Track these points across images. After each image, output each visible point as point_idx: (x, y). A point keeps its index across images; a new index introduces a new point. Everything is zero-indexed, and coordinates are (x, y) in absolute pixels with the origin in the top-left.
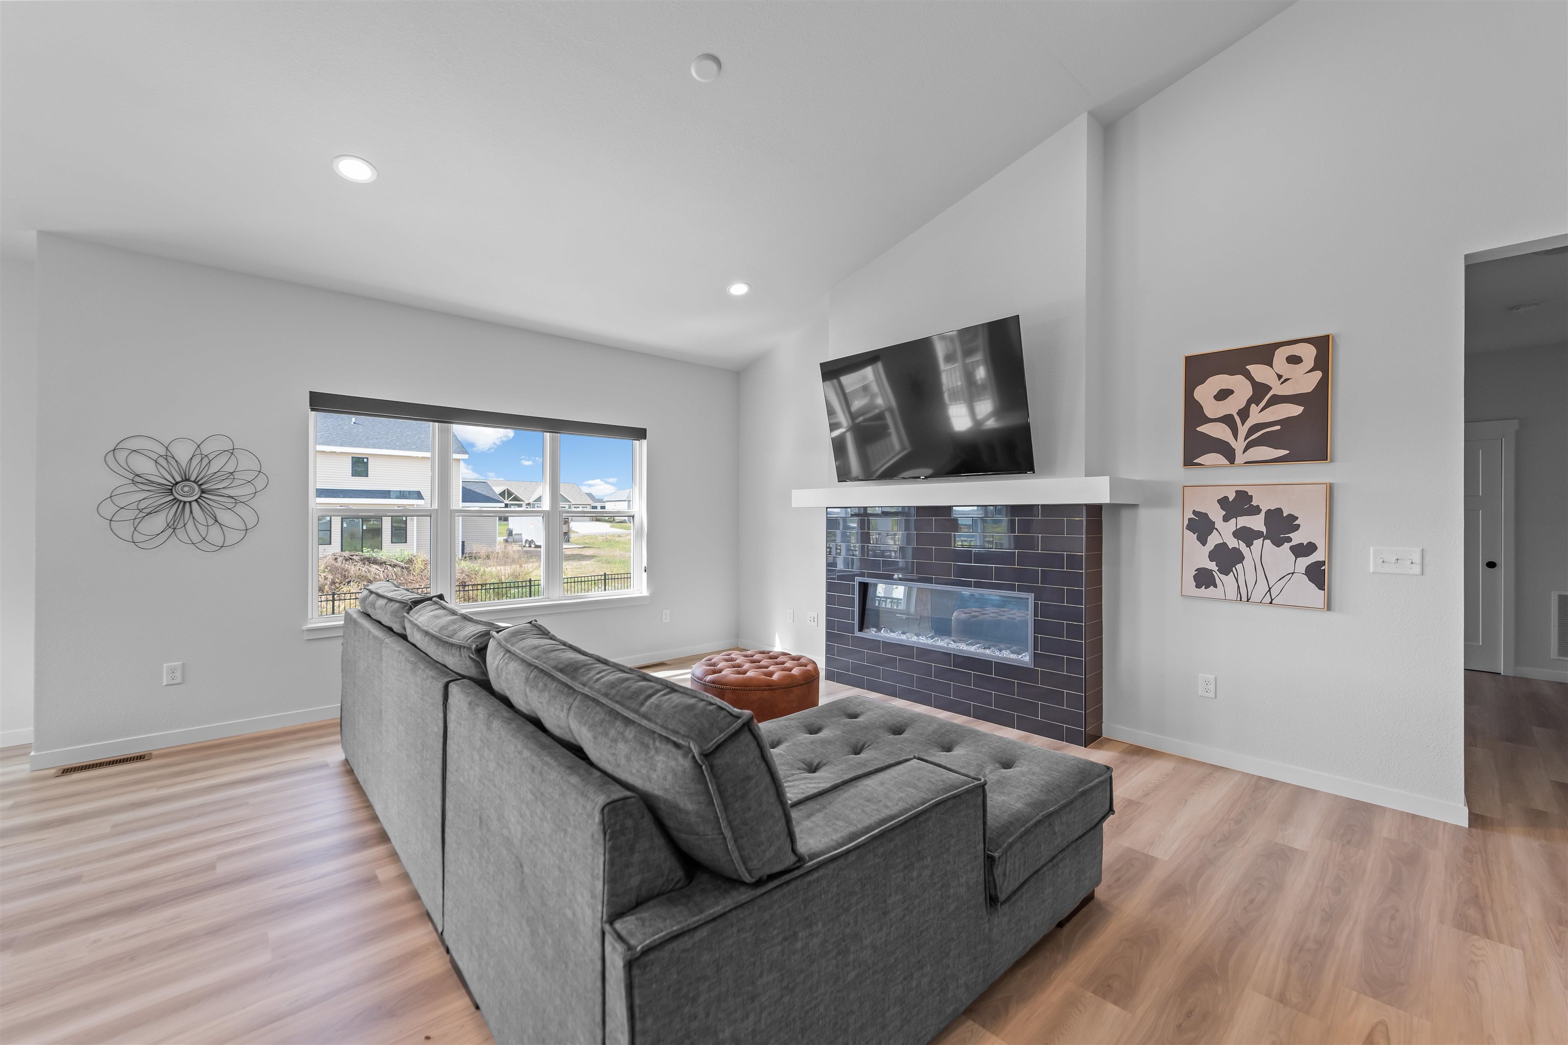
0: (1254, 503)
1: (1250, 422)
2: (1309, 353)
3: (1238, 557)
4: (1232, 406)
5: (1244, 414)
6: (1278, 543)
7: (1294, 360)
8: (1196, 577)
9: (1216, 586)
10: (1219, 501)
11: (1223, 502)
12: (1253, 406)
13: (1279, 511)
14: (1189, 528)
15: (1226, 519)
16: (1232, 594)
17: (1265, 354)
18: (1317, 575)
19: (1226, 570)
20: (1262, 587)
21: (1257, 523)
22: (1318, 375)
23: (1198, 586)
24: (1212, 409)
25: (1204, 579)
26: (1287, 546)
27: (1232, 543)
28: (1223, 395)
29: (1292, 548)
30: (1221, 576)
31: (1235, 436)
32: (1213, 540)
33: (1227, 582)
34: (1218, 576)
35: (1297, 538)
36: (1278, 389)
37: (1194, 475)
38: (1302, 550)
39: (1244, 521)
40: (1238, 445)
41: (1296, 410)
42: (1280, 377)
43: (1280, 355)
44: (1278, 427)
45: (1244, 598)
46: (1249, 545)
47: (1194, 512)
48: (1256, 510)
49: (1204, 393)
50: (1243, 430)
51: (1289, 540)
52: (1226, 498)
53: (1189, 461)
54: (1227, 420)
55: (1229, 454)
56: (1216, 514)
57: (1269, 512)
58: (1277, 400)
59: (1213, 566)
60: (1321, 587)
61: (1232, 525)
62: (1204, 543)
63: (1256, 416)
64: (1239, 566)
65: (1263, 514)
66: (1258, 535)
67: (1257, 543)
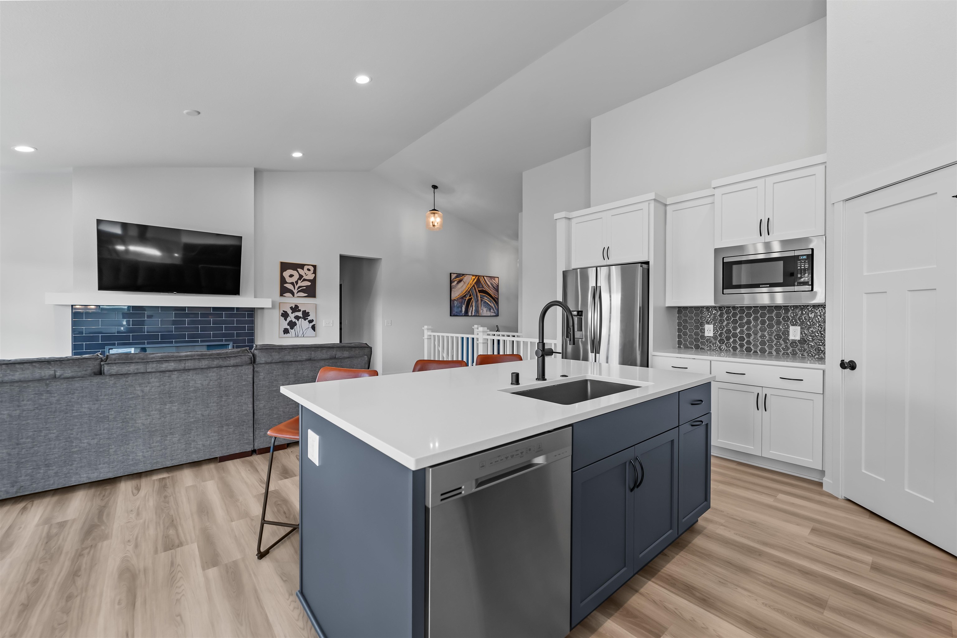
0: (299, 309)
1: (298, 285)
2: (312, 269)
3: (295, 324)
4: (294, 280)
5: (297, 282)
6: (305, 320)
7: (309, 270)
8: (284, 331)
9: (289, 333)
10: (290, 308)
11: (291, 308)
12: (299, 280)
13: (305, 311)
14: (281, 316)
15: (292, 313)
16: (294, 335)
17: (302, 266)
18: (313, 328)
19: (292, 328)
20: (301, 332)
21: (300, 314)
22: (314, 275)
23: (284, 334)
24: (288, 280)
25: (286, 331)
26: (307, 320)
27: (294, 320)
28: (291, 276)
29: (308, 321)
30: (291, 330)
31: (294, 288)
32: (289, 319)
33: (292, 332)
34: (290, 330)
35: (310, 318)
36: (305, 277)
37: (283, 300)
38: (311, 321)
39: (297, 314)
40: (295, 291)
41: (309, 284)
42: (305, 274)
43: (306, 267)
44: (305, 288)
45: (297, 336)
46: (298, 320)
47: (283, 311)
48: (300, 311)
49: (286, 274)
50: (296, 287)
51: (308, 319)
52: (292, 307)
53: (281, 295)
54: (292, 283)
55: (293, 294)
56: (289, 311)
57: (303, 311)
58: (305, 280)
59: (288, 327)
60: (315, 331)
61: (294, 315)
62: (286, 320)
63: (300, 284)
64: (295, 327)
65: (301, 312)
66: (300, 317)
67: (300, 320)
